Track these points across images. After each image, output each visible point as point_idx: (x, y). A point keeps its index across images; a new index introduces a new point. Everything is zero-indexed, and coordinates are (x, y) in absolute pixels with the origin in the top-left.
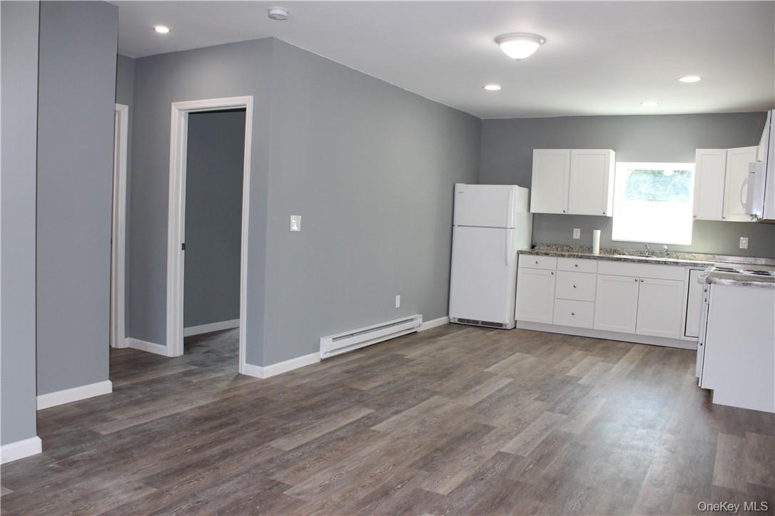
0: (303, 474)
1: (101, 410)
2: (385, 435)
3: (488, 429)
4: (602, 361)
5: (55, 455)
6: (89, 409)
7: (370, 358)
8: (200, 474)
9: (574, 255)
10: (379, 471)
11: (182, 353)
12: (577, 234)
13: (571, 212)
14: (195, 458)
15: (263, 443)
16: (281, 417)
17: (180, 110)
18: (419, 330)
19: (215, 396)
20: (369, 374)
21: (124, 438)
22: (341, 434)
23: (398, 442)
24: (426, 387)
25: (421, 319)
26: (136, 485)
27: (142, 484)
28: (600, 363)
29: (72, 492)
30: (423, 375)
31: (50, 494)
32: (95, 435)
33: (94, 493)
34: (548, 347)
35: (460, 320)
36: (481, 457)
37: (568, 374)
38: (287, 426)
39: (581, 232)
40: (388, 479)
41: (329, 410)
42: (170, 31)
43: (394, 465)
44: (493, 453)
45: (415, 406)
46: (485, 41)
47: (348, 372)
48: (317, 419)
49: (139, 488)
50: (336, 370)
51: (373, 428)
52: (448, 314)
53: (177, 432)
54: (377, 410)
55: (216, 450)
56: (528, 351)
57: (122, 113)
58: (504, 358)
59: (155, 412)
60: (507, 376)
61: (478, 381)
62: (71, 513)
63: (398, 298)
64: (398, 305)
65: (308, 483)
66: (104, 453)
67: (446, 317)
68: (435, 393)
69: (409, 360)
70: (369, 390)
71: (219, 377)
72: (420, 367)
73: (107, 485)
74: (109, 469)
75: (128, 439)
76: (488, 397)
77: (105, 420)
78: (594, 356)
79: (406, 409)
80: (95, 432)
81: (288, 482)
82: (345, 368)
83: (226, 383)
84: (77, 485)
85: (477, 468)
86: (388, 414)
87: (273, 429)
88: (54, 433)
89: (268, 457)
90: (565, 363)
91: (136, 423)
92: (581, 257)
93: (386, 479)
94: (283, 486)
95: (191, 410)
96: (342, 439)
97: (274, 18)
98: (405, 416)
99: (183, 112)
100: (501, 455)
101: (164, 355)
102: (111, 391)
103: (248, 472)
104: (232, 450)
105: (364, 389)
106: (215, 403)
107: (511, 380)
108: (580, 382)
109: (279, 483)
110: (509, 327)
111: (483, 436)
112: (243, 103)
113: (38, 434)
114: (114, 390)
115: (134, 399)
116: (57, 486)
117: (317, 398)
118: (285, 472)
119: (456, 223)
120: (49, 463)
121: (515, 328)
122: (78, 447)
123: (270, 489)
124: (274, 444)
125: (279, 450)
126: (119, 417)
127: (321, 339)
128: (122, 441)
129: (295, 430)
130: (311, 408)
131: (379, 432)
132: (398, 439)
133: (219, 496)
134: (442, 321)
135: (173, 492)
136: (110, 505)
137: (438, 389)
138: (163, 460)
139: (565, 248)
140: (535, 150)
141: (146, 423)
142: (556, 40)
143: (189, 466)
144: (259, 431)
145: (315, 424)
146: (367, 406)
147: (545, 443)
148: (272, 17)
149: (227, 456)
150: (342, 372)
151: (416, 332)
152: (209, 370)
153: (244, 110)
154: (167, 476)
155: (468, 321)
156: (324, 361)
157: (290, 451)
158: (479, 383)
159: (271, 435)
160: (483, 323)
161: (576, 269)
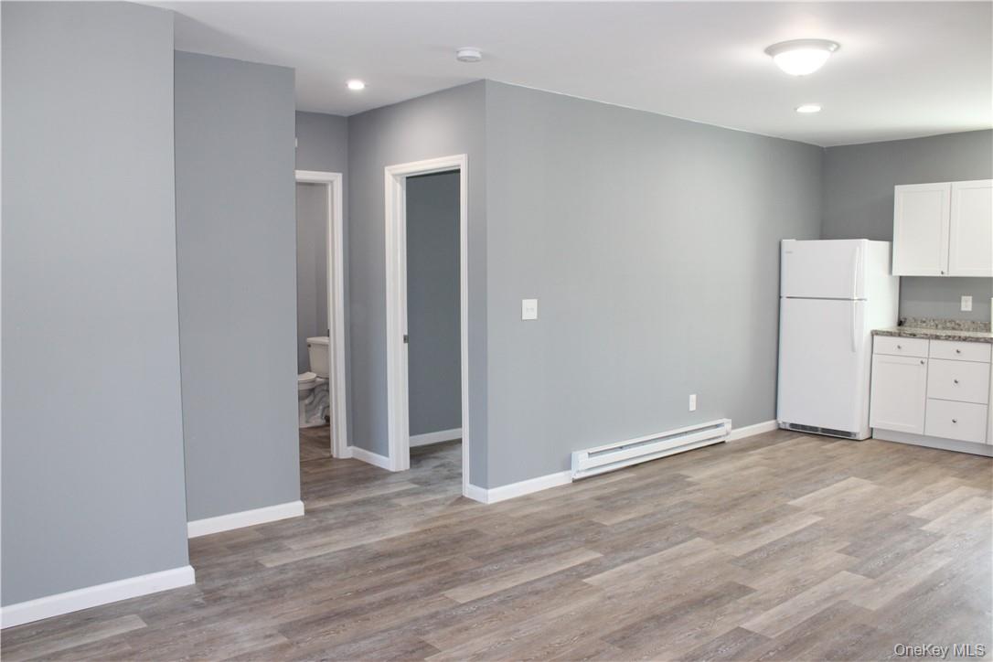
0: (464, 635)
1: (282, 537)
2: (598, 589)
3: (744, 590)
4: (982, 496)
5: (206, 588)
6: (270, 536)
7: (640, 479)
8: (344, 626)
9: (954, 337)
10: (558, 641)
11: (408, 467)
12: (967, 304)
13: (952, 274)
14: (351, 604)
15: (440, 590)
16: (478, 558)
17: (395, 176)
18: (727, 439)
19: (416, 525)
20: (625, 502)
21: (286, 573)
22: (539, 586)
23: (607, 602)
24: (691, 525)
25: (731, 426)
26: (268, 633)
27: (275, 632)
28: (976, 499)
29: (201, 633)
30: (697, 506)
31: (179, 633)
32: (258, 566)
33: (221, 637)
34: (906, 468)
35: (792, 425)
36: (707, 634)
37: (912, 514)
38: (479, 570)
39: (973, 301)
40: (564, 653)
41: (545, 551)
42: (366, 86)
43: (583, 634)
44: (729, 629)
45: (661, 550)
46: (751, 55)
47: (599, 499)
48: (522, 562)
49: (270, 636)
50: (586, 494)
51: (585, 580)
52: (775, 417)
53: (347, 571)
54: (606, 555)
55: (378, 596)
56: (870, 476)
57: (335, 183)
58: (828, 485)
59: (337, 542)
60: (816, 513)
61: (768, 519)
62: (187, 658)
63: (693, 397)
64: (693, 407)
65: (460, 649)
66: (256, 590)
67: (773, 422)
68: (699, 534)
69: (690, 484)
70: (613, 526)
71: (436, 500)
72: (699, 494)
73: (241, 629)
74: (251, 610)
75: (290, 574)
76: (771, 544)
77: (278, 550)
78: (974, 486)
79: (645, 556)
80: (261, 564)
81: (438, 646)
82: (599, 493)
83: (440, 508)
84: (210, 626)
85: (693, 648)
86: (618, 561)
87: (461, 573)
88: (219, 562)
89: (433, 610)
90: (919, 496)
91: (308, 556)
92: (965, 339)
93: (560, 653)
94: (429, 650)
95: (378, 543)
96: (537, 593)
97: (465, 61)
98: (639, 565)
99: (399, 178)
100: (740, 633)
101: (387, 468)
102: (303, 514)
103: (399, 627)
104: (397, 597)
105: (605, 523)
106: (411, 535)
107: (820, 519)
108: (924, 528)
109: (428, 645)
110: (861, 437)
111: (728, 602)
112: (455, 163)
113: (191, 564)
114: (307, 512)
115: (323, 524)
116: (191, 624)
117: (539, 534)
118: (442, 632)
119: (784, 294)
120: (196, 597)
121: (871, 438)
122: (233, 581)
123: (413, 651)
124: (450, 594)
125: (452, 601)
126: (294, 547)
127: (574, 454)
128: (282, 576)
129: (486, 576)
130: (522, 547)
131: (591, 586)
132: (609, 598)
133: (349, 656)
134: (768, 426)
135: (302, 645)
136: (230, 654)
137: (705, 529)
138: (313, 603)
139: (948, 324)
140: (896, 187)
141: (319, 556)
142: (855, 44)
143: (337, 614)
144: (443, 575)
145: (516, 570)
146: (595, 548)
147: (815, 621)
148: (461, 59)
149: (387, 605)
150: (592, 498)
151: (723, 442)
152: (428, 491)
153: (458, 171)
154: (306, 624)
155: (804, 427)
156: (576, 482)
157: (464, 604)
158: (767, 522)
159: (455, 580)
160: (824, 430)
161: (958, 357)
